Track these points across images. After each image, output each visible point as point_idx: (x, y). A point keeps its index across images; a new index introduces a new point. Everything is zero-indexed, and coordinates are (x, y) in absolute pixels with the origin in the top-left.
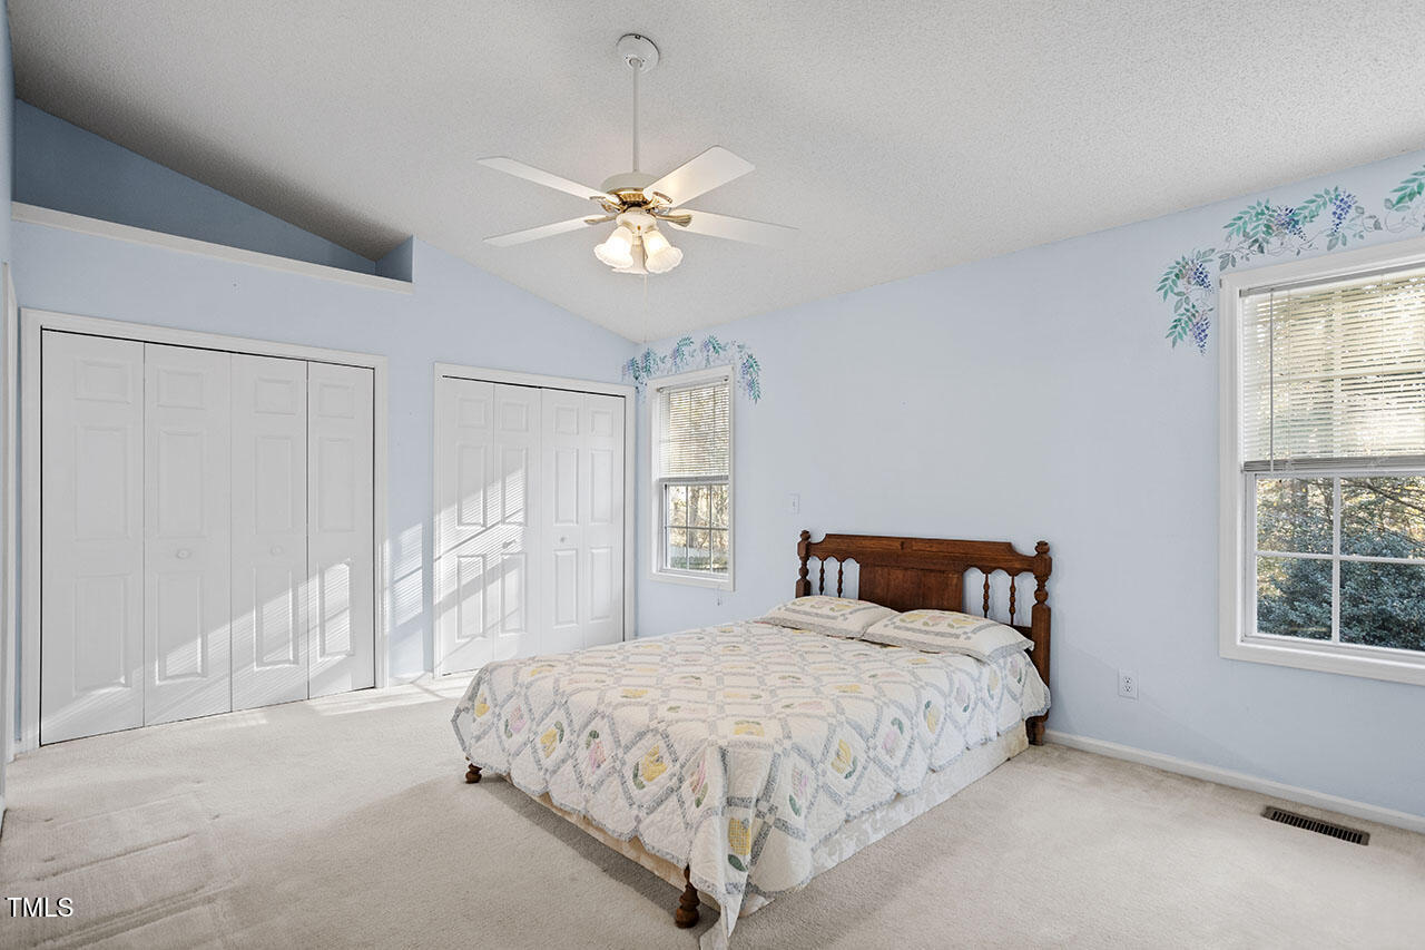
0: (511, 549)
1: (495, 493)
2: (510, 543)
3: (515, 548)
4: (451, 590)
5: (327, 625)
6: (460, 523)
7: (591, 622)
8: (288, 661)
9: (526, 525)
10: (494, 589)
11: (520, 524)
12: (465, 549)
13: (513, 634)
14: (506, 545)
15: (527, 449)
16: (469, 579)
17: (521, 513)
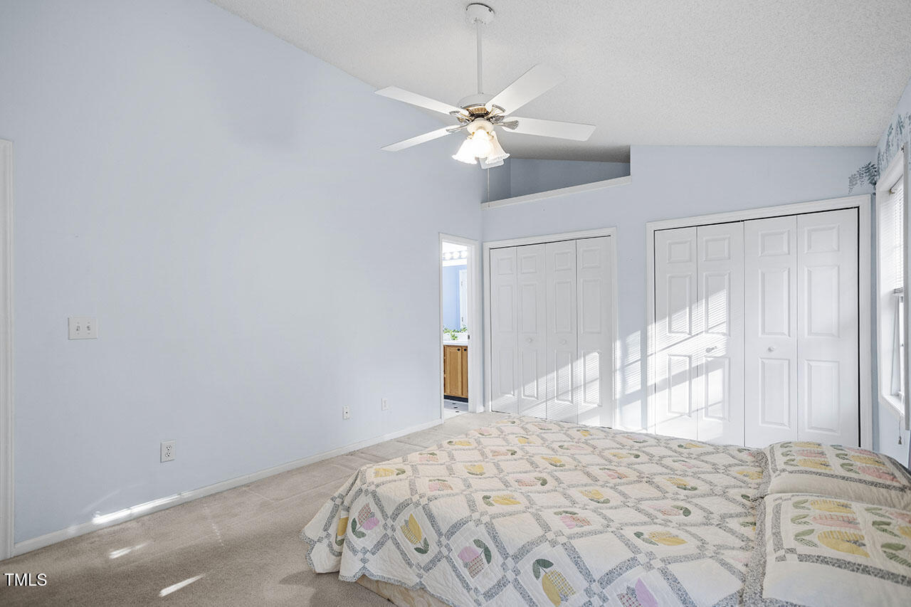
0: (714, 353)
1: (700, 310)
2: (713, 349)
3: (719, 353)
4: (664, 377)
5: (587, 386)
6: (670, 331)
7: (807, 430)
8: (569, 401)
9: (730, 335)
10: (699, 383)
11: (724, 334)
12: (674, 350)
13: (717, 420)
14: (709, 350)
15: (729, 274)
16: (677, 372)
17: (725, 325)
